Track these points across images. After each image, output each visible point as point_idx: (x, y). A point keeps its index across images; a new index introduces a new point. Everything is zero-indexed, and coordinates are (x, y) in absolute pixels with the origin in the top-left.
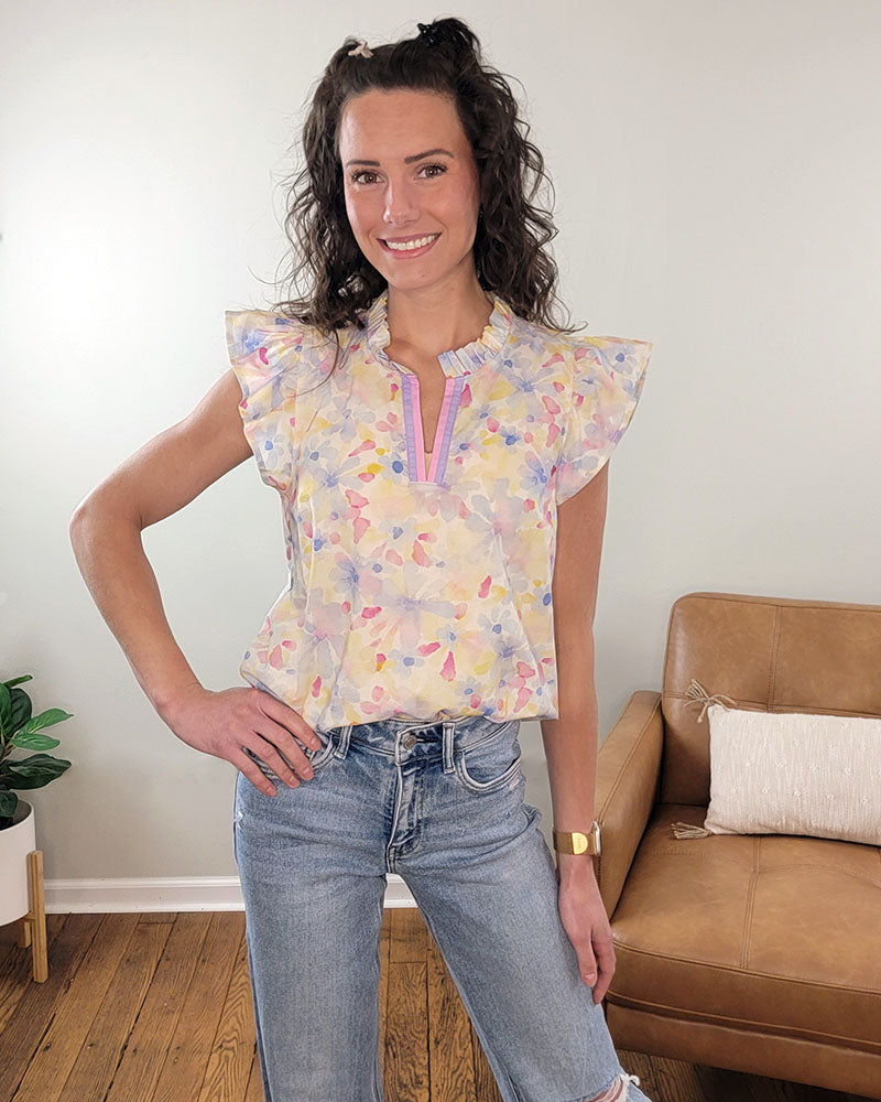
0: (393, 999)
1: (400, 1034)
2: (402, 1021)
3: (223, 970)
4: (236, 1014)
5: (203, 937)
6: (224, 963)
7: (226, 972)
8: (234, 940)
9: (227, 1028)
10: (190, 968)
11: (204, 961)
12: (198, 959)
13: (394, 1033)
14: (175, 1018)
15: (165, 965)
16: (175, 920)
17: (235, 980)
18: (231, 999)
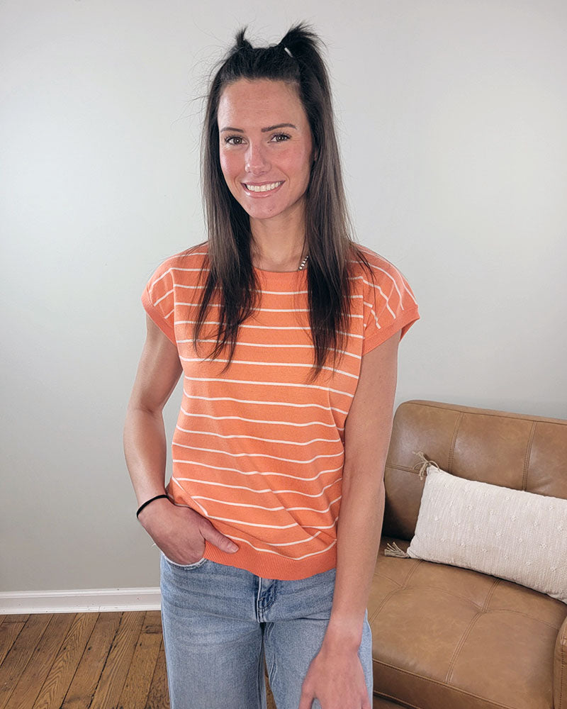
0: (157, 679)
1: (156, 706)
2: (159, 695)
3: (50, 655)
4: (50, 691)
5: (42, 632)
6: (51, 652)
7: (52, 658)
8: (62, 634)
9: (42, 701)
10: (28, 656)
11: (39, 650)
12: (35, 648)
13: (151, 704)
14: (9, 693)
15: (12, 654)
16: (28, 620)
17: (56, 664)
18: (50, 679)
